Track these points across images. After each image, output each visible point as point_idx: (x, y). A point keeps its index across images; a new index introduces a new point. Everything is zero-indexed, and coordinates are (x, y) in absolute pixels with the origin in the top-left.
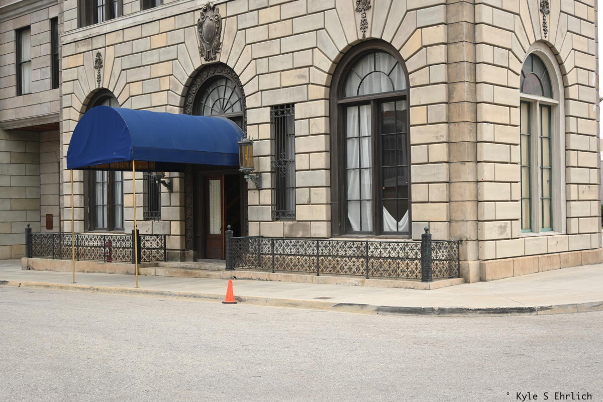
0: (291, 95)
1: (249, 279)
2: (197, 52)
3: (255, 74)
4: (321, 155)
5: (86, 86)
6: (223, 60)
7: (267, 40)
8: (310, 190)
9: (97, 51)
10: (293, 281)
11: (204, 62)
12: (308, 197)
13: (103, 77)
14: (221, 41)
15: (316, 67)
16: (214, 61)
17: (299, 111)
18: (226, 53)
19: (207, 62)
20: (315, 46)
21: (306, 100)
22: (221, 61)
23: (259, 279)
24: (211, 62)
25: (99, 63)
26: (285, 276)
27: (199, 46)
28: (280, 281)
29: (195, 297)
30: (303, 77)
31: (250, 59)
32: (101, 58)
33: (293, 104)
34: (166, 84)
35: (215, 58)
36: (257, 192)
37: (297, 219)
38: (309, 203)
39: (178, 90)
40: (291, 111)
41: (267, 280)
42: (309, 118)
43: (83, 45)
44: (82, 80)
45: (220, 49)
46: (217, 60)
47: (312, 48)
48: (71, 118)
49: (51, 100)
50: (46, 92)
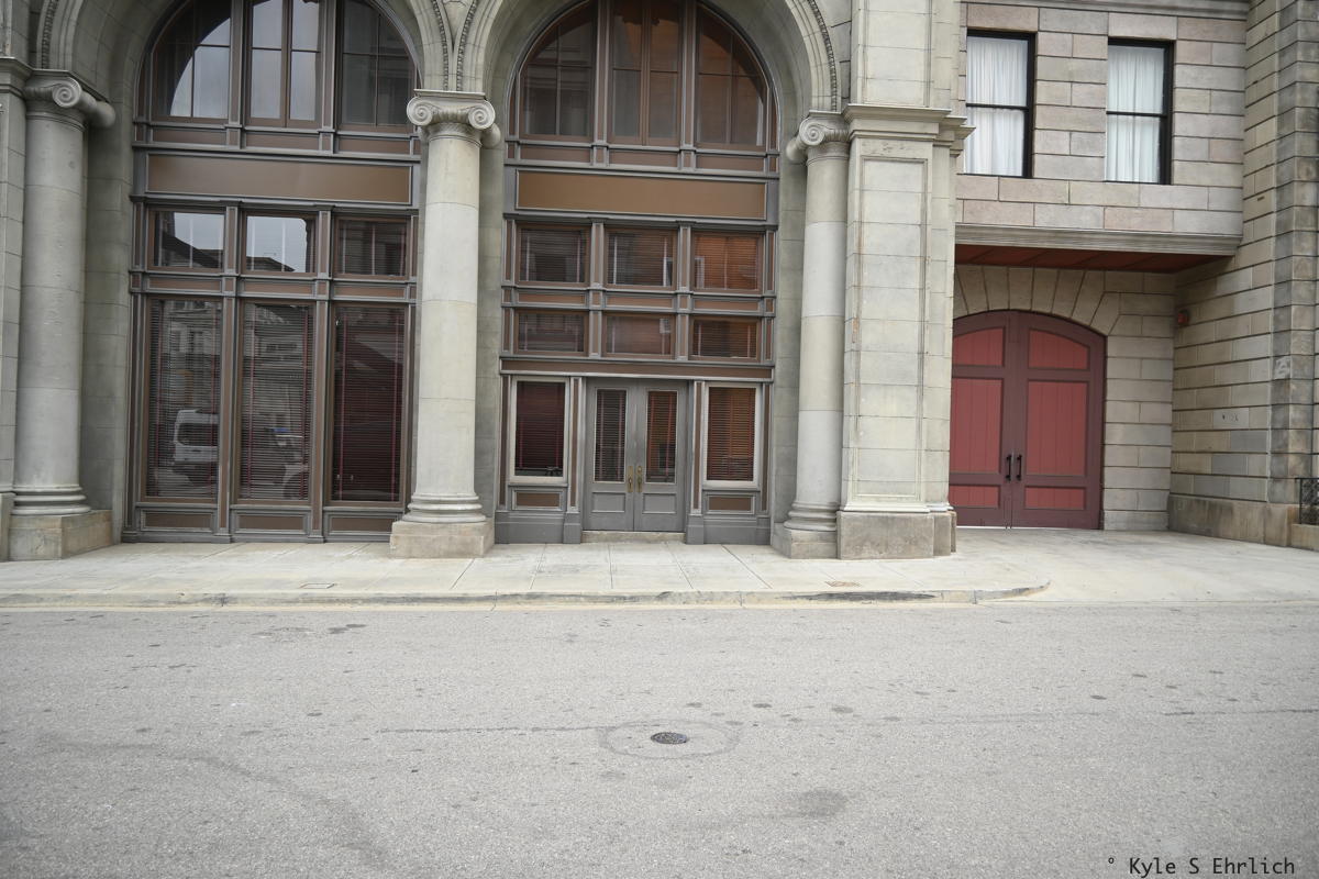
49: (1106, 203)
50: (1088, 185)
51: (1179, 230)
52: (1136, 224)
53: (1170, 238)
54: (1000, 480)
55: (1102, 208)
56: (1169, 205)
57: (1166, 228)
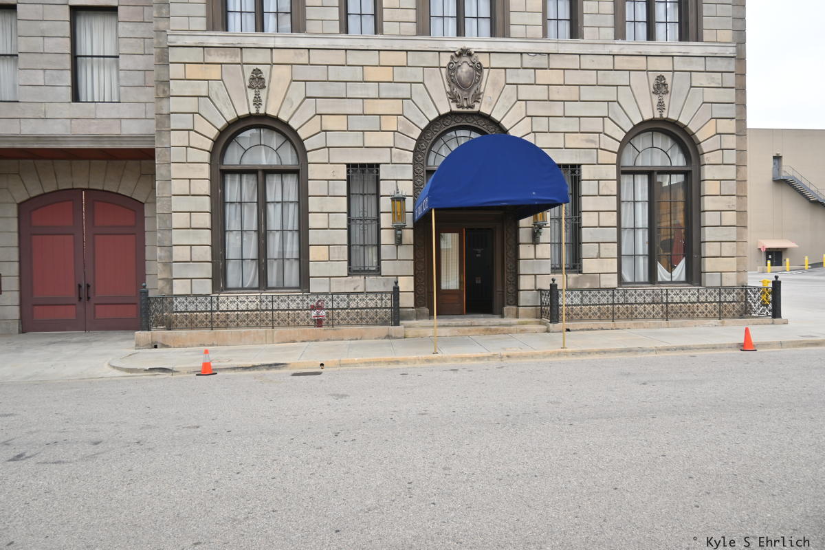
0: (576, 156)
1: (588, 330)
2: (445, 97)
3: (530, 131)
4: (613, 215)
5: (227, 108)
6: (485, 110)
7: (546, 101)
8: (599, 246)
9: (255, 67)
10: (645, 328)
11: (454, 108)
12: (597, 251)
13: (266, 102)
14: (482, 91)
15: (605, 134)
16: (470, 110)
17: (585, 173)
18: (490, 105)
19: (460, 110)
20: (607, 115)
21: (595, 163)
22: (483, 110)
23: (602, 329)
24: (465, 110)
25: (257, 81)
26: (635, 324)
27: (448, 90)
28: (629, 328)
29: (683, 349)
30: (592, 141)
31: (524, 115)
32: (262, 77)
33: (579, 165)
34: (391, 123)
35: (472, 107)
36: (533, 246)
37: (584, 272)
38: (599, 257)
39: (412, 133)
40: (577, 172)
41: (612, 329)
42: (599, 180)
43: (222, 55)
44: (218, 98)
45: (480, 98)
46: (476, 109)
47: (603, 117)
48: (191, 145)
49: (72, 116)
50: (58, 105)
51: (125, 133)
52: (94, 129)
53: (119, 138)
54: (76, 300)
55: (69, 120)
56: (118, 117)
57: (115, 131)
